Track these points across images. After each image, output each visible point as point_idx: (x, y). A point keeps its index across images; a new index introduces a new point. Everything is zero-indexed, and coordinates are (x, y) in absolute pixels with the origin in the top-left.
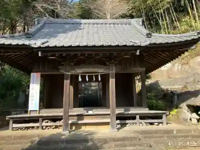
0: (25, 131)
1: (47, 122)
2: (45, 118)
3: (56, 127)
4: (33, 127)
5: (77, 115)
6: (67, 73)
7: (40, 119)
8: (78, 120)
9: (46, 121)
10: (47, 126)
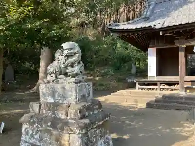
0: (147, 91)
1: (164, 86)
2: (162, 83)
3: (172, 90)
4: (153, 89)
5: (191, 81)
6: (182, 46)
7: (159, 83)
8: (192, 85)
9: (163, 84)
10: (163, 89)
